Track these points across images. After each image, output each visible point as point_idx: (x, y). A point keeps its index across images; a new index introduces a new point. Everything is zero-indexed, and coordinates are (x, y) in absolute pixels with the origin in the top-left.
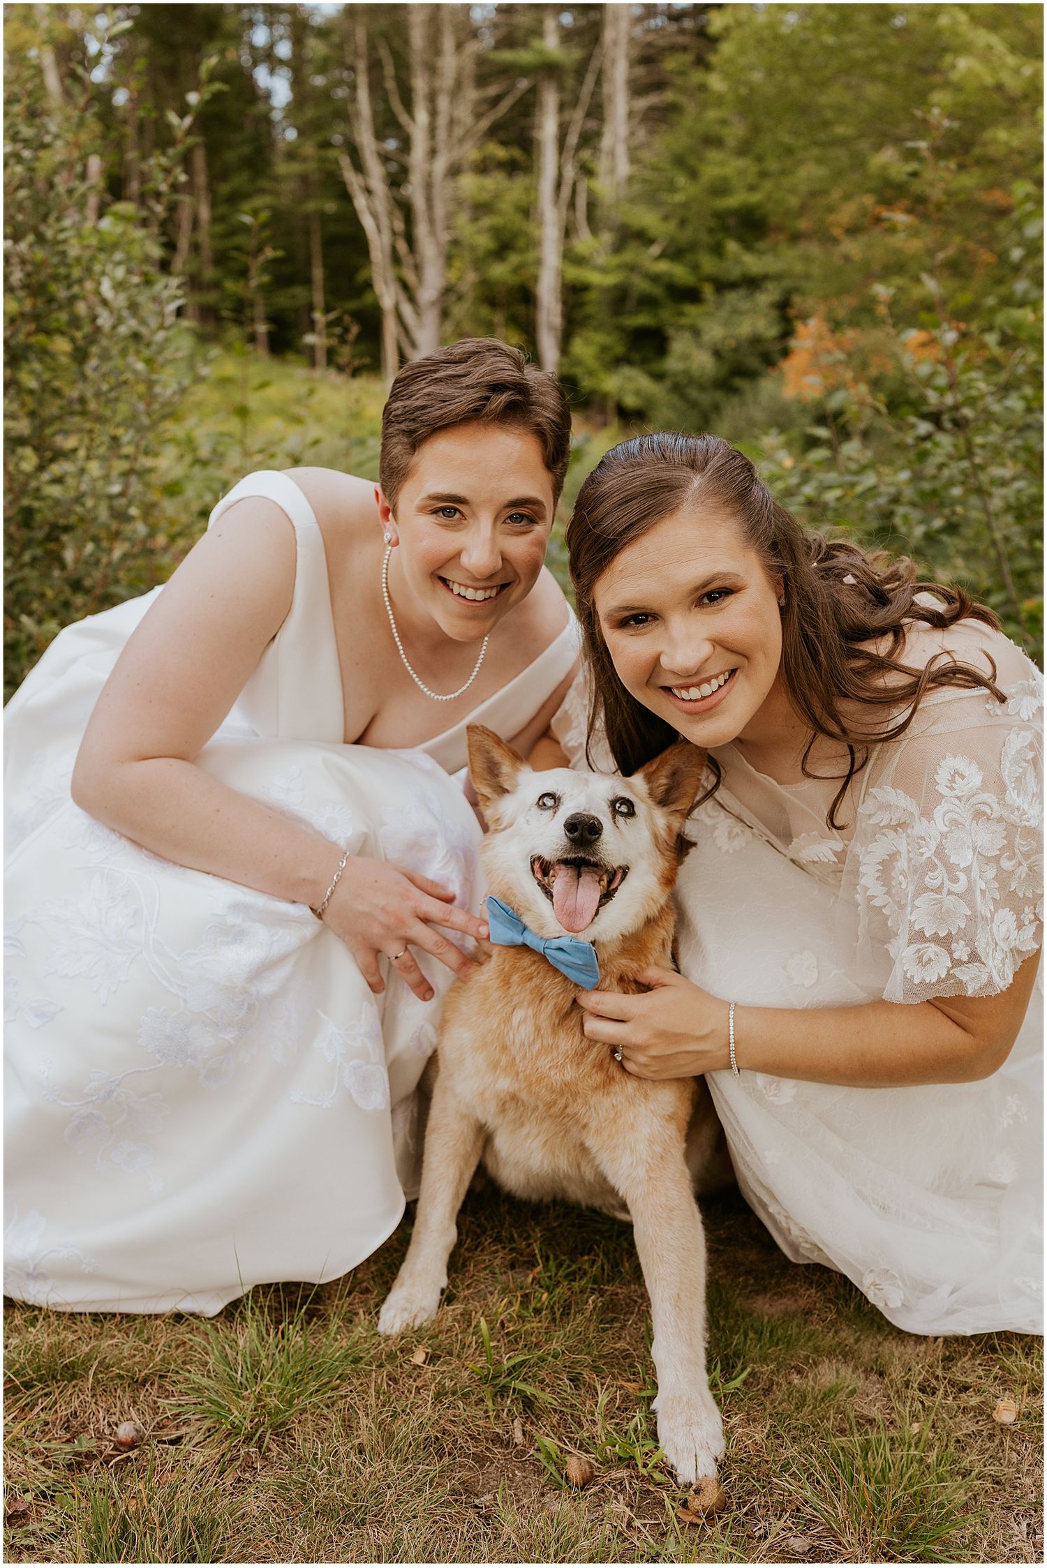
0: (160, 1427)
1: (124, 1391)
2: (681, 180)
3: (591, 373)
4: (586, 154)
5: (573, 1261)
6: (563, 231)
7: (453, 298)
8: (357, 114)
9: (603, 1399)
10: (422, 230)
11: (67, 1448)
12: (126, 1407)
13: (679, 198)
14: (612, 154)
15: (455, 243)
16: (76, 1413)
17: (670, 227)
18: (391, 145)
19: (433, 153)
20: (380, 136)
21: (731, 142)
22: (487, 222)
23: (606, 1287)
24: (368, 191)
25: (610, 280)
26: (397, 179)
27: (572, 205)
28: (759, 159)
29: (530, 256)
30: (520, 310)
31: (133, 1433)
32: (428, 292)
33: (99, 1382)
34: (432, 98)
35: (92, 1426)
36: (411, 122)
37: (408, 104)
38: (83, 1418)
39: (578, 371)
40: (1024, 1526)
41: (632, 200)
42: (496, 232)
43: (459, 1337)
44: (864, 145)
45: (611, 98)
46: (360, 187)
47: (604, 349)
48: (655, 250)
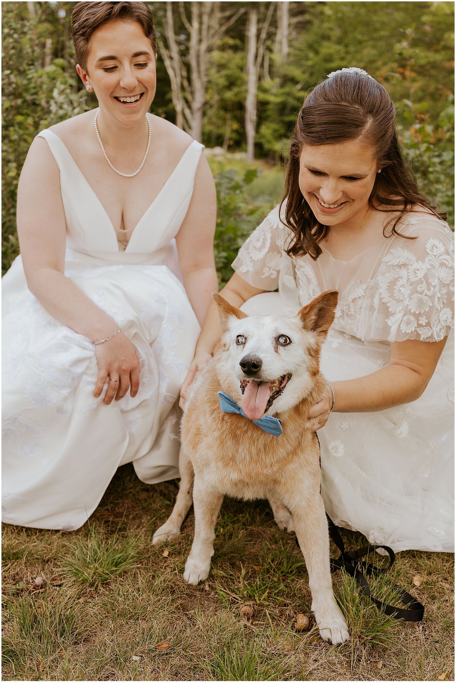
0: (54, 579)
1: (39, 565)
2: (311, 55)
3: (269, 142)
4: (269, 43)
5: (235, 516)
6: (258, 77)
7: (208, 107)
8: (167, 23)
9: (243, 572)
10: (195, 76)
11: (14, 587)
12: (39, 571)
13: (310, 63)
14: (281, 43)
15: (209, 82)
16: (18, 573)
17: (306, 76)
18: (183, 37)
19: (200, 41)
20: (177, 33)
21: (334, 38)
22: (224, 72)
23: (249, 527)
24: (171, 58)
25: (278, 100)
26: (184, 53)
27: (262, 66)
28: (346, 46)
29: (243, 88)
30: (238, 113)
31: (42, 582)
32: (197, 104)
33: (28, 561)
34: (200, 16)
35: (24, 579)
36: (191, 27)
37: (190, 19)
38: (21, 575)
39: (263, 141)
40: (421, 628)
41: (289, 64)
42: (228, 77)
43: (184, 546)
44: (393, 40)
45: (281, 17)
46: (168, 56)
47: (275, 131)
48: (299, 86)
